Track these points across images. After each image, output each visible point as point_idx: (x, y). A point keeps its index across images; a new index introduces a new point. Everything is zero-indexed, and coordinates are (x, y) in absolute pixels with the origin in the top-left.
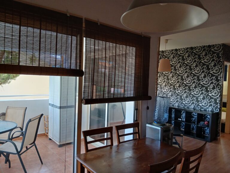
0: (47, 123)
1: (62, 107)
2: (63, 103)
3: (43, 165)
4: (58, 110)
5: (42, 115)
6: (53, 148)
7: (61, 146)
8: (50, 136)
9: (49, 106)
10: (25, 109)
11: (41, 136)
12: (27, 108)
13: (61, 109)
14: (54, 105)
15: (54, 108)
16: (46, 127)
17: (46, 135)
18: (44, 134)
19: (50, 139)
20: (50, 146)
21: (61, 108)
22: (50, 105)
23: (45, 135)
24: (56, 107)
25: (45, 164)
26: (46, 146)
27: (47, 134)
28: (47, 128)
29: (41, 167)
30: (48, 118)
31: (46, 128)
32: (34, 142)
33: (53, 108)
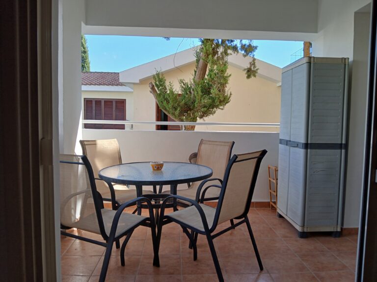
0: (275, 181)
1: (310, 144)
2: (312, 136)
3: (263, 272)
4: (302, 151)
5: (264, 152)
6: (287, 237)
7: (304, 235)
8: (281, 209)
9: (280, 145)
10: (231, 145)
11: (261, 207)
12: (234, 143)
13: (309, 150)
14: (290, 141)
15: (291, 148)
16: (273, 189)
17: (273, 207)
18: (269, 203)
19: (281, 216)
20: (281, 231)
21: (307, 146)
22: (281, 143)
23: (270, 206)
24: (296, 145)
25: (268, 272)
26: (271, 229)
27: (273, 205)
28: (275, 192)
29: (259, 275)
30: (276, 171)
31: (273, 193)
32: (245, 215)
33: (288, 147)
